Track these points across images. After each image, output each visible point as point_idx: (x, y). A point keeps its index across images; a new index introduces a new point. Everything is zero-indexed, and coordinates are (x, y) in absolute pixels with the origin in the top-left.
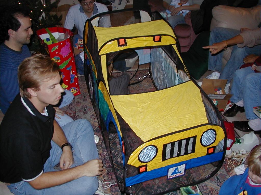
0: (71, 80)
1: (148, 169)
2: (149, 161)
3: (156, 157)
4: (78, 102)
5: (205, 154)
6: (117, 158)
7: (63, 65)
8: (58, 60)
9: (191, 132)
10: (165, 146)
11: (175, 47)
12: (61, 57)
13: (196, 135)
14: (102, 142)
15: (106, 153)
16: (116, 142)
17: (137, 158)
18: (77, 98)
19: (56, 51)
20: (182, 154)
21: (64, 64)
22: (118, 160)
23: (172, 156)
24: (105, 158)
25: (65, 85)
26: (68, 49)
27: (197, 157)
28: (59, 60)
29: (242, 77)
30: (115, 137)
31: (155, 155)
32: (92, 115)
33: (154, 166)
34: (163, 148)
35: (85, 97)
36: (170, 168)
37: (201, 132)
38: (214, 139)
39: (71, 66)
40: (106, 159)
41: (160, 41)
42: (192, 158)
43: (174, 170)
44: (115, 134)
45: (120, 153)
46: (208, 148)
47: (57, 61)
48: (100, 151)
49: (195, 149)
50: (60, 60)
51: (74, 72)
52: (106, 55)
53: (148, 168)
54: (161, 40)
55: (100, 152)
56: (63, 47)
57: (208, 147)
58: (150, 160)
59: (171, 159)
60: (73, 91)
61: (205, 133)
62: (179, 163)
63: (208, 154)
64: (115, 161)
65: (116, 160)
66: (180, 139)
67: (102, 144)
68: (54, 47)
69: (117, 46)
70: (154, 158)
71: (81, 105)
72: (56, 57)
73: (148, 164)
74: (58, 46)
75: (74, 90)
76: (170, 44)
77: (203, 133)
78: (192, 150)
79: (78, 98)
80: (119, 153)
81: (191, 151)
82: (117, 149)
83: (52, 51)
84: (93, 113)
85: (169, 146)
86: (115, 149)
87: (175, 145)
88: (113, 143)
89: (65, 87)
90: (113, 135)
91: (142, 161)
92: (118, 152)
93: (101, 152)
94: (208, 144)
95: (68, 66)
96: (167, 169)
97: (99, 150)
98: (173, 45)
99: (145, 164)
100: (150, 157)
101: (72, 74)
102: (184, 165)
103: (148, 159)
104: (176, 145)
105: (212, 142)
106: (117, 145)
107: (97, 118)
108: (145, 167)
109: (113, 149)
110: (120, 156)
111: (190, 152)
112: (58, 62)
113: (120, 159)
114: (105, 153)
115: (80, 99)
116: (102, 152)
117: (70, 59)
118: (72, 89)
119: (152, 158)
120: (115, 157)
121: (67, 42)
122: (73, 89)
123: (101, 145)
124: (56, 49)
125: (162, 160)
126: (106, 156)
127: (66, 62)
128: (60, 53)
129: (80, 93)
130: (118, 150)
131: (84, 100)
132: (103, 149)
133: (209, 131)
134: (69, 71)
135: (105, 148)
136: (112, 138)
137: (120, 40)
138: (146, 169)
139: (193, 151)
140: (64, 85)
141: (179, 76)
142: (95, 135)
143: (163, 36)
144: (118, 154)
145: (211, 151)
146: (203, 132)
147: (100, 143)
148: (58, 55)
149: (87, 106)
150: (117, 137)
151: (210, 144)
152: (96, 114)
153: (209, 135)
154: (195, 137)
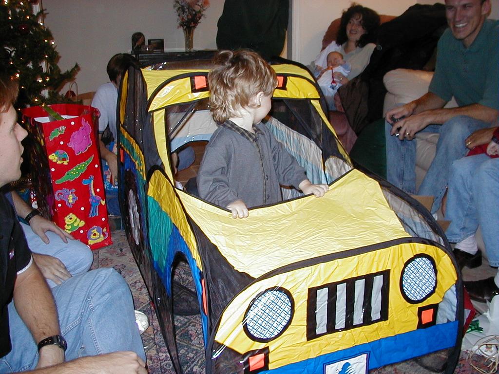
0: (90, 209)
1: (270, 361)
2: (273, 336)
3: (290, 326)
4: (106, 260)
5: (413, 326)
6: (193, 365)
7: (74, 172)
8: (64, 159)
9: (376, 259)
10: (313, 293)
11: (316, 104)
12: (71, 152)
13: (387, 269)
14: (155, 332)
15: (165, 355)
16: (190, 332)
17: (241, 327)
18: (105, 253)
19: (61, 137)
20: (358, 323)
21: (77, 170)
22: (194, 370)
23: (331, 328)
24: (161, 367)
25: (78, 220)
26: (87, 136)
27: (394, 332)
28: (66, 160)
29: (469, 173)
30: (187, 323)
31: (288, 318)
32: (136, 283)
33: (287, 353)
34: (308, 301)
35: (121, 250)
36: (329, 363)
37: (398, 260)
38: (434, 284)
39: (92, 177)
40: (165, 367)
41: (284, 88)
42: (382, 335)
43: (341, 370)
44: (188, 317)
45: (198, 355)
46: (419, 308)
47: (62, 162)
48: (151, 350)
49: (389, 310)
50: (68, 161)
51: (98, 190)
52: (164, 109)
53: (271, 358)
54: (287, 86)
55: (149, 354)
56: (76, 132)
57: (421, 305)
58: (276, 334)
59: (329, 335)
60: (95, 235)
61: (409, 265)
62: (351, 348)
63: (421, 325)
64: (187, 371)
65: (189, 369)
66: (348, 276)
67: (156, 336)
68: (56, 129)
69: (190, 91)
70: (285, 328)
71: (111, 263)
72: (59, 151)
73: (272, 345)
74: (64, 128)
75: (98, 234)
76: (306, 97)
77: (406, 265)
78: (381, 313)
79: (106, 251)
80: (196, 354)
81: (378, 316)
82: (193, 347)
83: (51, 138)
84: (138, 279)
85: (322, 295)
86: (187, 346)
87: (338, 294)
88: (182, 334)
89: (78, 225)
90: (182, 319)
91: (255, 335)
92: (194, 352)
93: (153, 352)
94: (418, 298)
95: (85, 175)
96: (321, 366)
97: (149, 349)
98: (312, 101)
99: (262, 346)
100: (275, 325)
101: (94, 194)
102: (365, 356)
103: (271, 330)
104: (342, 293)
105: (427, 291)
106: (192, 338)
107: (147, 287)
108: (262, 356)
109: (183, 347)
110: (200, 361)
111: (377, 319)
112: (64, 163)
113: (199, 367)
114: (163, 355)
115: (111, 254)
116: (155, 352)
117: (90, 160)
118: (93, 231)
119: (280, 328)
120: (188, 363)
121: (86, 122)
122: (95, 231)
123: (154, 339)
124: (59, 134)
125: (306, 338)
126: (166, 362)
127: (82, 167)
128: (68, 144)
129: (110, 243)
130: (195, 348)
131: (120, 256)
132: (158, 347)
133: (418, 260)
134: (88, 187)
135: (164, 345)
136: (180, 325)
137: (195, 77)
138: (266, 360)
139: (384, 315)
140: (76, 220)
141: (330, 176)
142: (136, 311)
143: (291, 78)
144: (193, 357)
145: (427, 317)
146: (405, 262)
147: (151, 335)
148: (65, 148)
149: (125, 267)
150: (193, 322)
151: (424, 296)
152: (144, 281)
153: (420, 271)
154: (386, 274)
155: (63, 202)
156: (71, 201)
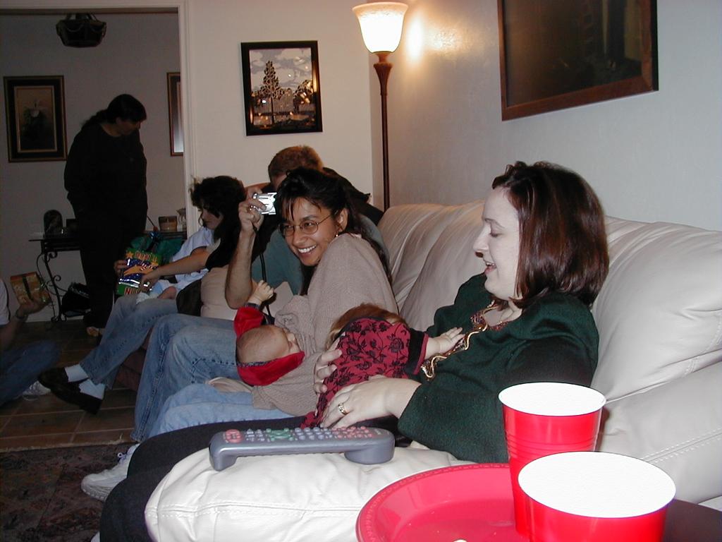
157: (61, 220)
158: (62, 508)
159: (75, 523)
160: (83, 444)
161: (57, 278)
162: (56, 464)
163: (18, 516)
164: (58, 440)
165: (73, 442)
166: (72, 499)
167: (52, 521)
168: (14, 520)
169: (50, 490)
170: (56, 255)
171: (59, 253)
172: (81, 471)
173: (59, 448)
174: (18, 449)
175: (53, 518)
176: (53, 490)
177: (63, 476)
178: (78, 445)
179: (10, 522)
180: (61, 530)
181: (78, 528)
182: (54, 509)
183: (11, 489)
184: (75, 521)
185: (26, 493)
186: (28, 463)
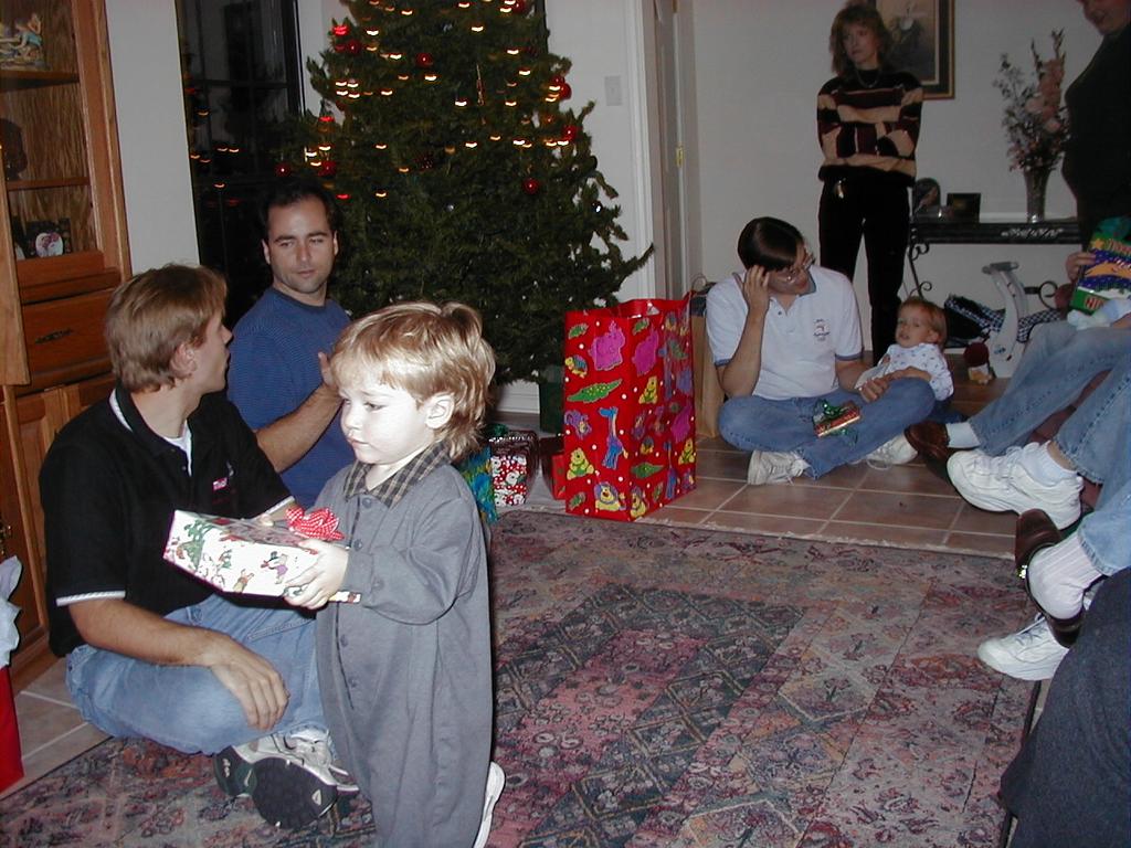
0: (606, 454)
7: (591, 392)
8: (578, 369)
12: (591, 363)
19: (581, 339)
21: (595, 390)
25: (587, 462)
26: (617, 350)
28: (583, 371)
39: (616, 409)
47: (579, 372)
50: (585, 373)
51: (621, 432)
56: (602, 336)
60: (606, 495)
68: (576, 324)
72: (577, 357)
74: (587, 326)
75: (611, 496)
83: (570, 336)
89: (586, 470)
101: (614, 435)
112: (581, 376)
117: (618, 383)
118: (605, 489)
121: (617, 327)
124: (579, 332)
127: (602, 390)
128: (589, 352)
134: (608, 420)
140: (584, 461)
148: (584, 354)
155: (572, 429)
156: (582, 431)
157: (939, 193)
158: (928, 644)
159: (950, 673)
160: (963, 551)
161: (926, 286)
162: (922, 575)
163: (864, 643)
164: (923, 538)
165: (946, 545)
166: (945, 633)
167: (913, 661)
168: (857, 648)
169: (912, 614)
170: (928, 249)
171: (932, 246)
172: (960, 592)
173: (925, 551)
174: (866, 542)
175: (914, 657)
176: (916, 614)
177: (931, 595)
178: (954, 550)
179: (851, 650)
180: (927, 679)
181: (953, 682)
182: (917, 644)
183: (853, 601)
184: (949, 670)
185: (875, 610)
186: (879, 565)
